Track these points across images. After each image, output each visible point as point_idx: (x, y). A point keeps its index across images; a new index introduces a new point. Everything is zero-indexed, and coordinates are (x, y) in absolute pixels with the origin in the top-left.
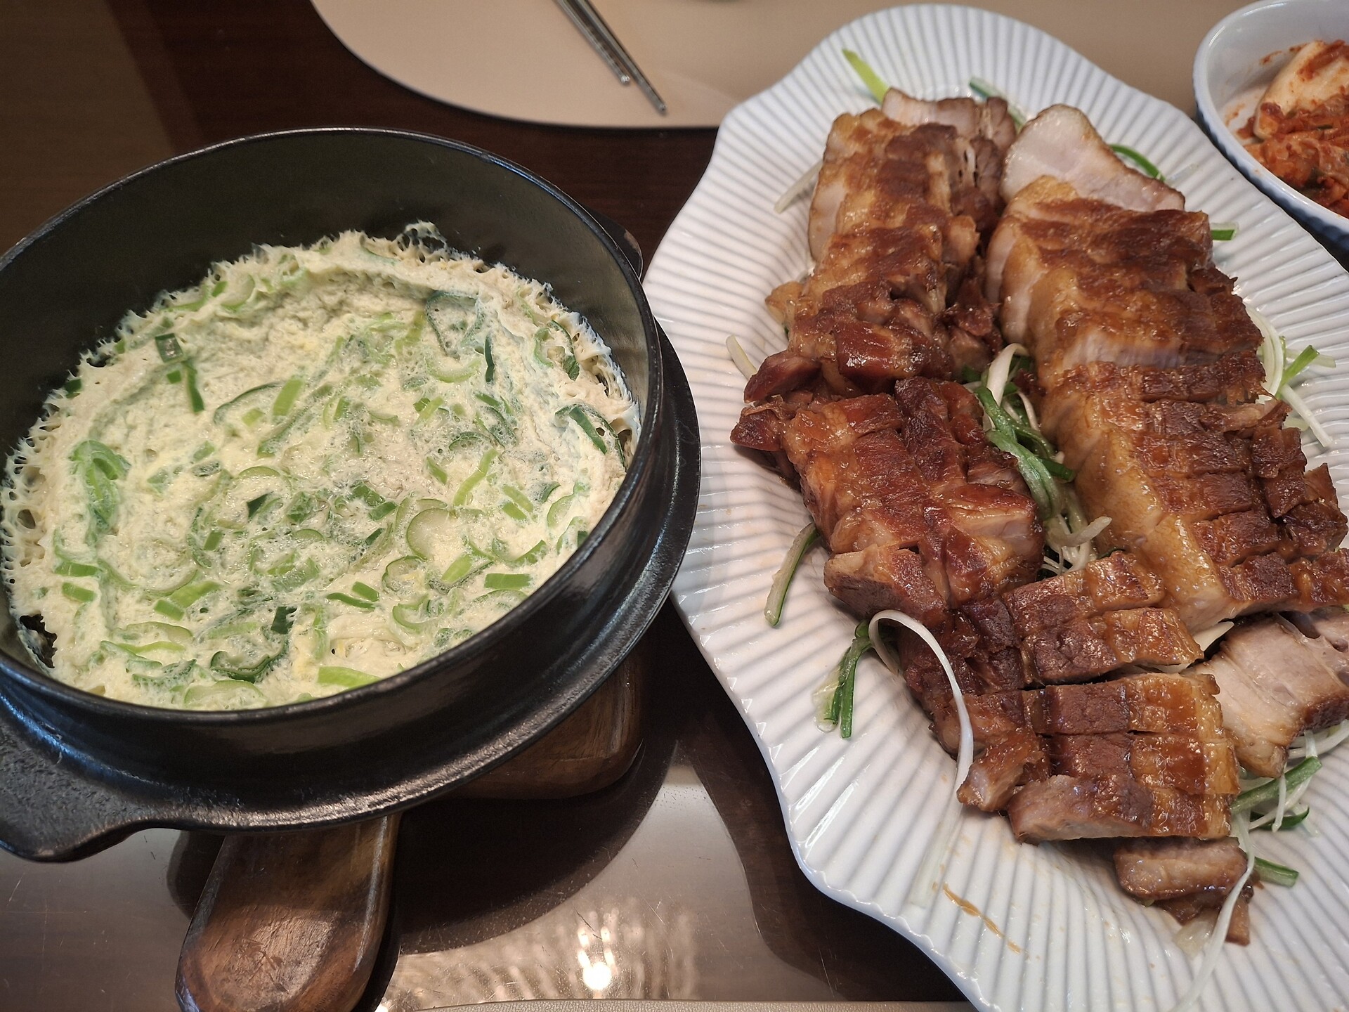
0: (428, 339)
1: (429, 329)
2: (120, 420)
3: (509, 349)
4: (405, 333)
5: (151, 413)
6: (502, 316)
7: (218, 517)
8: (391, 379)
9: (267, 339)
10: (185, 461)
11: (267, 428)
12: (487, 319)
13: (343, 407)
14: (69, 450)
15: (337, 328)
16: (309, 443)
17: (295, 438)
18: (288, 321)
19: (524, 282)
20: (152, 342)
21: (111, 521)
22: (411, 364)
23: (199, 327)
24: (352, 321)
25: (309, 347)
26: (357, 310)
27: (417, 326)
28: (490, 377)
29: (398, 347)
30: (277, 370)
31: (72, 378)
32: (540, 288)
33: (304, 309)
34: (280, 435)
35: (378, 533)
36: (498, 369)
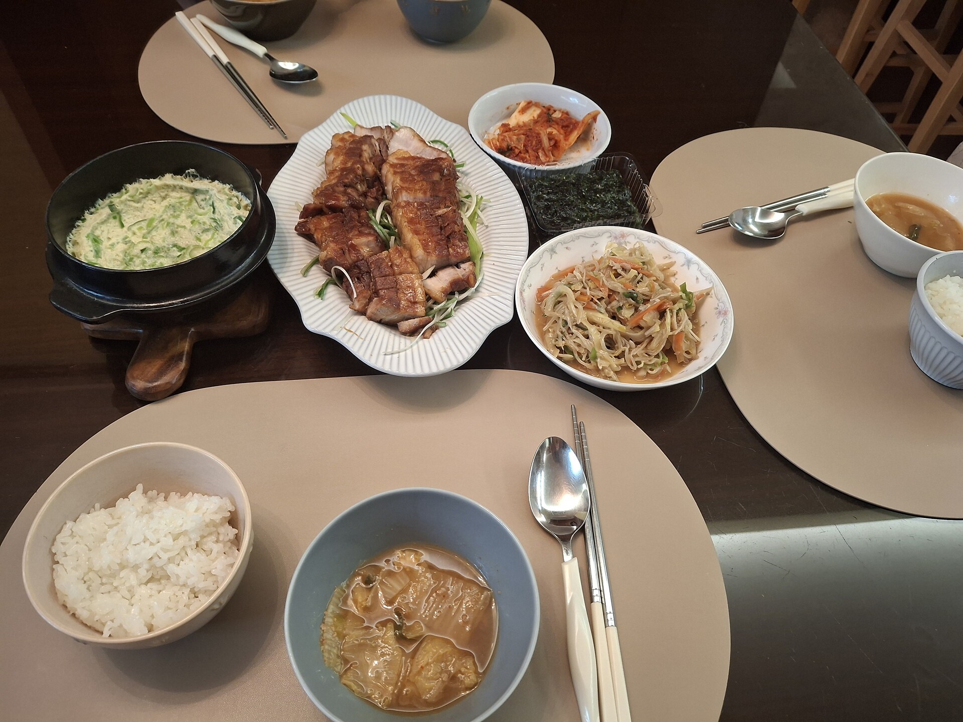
0: (194, 204)
1: (195, 201)
2: (99, 228)
3: (219, 204)
4: (187, 203)
5: (108, 228)
6: (217, 194)
7: (132, 254)
8: (183, 216)
9: (143, 207)
10: (120, 240)
11: (145, 231)
12: (213, 196)
13: (168, 224)
14: (86, 235)
15: (165, 203)
16: (158, 234)
17: (154, 233)
18: (150, 201)
19: (224, 185)
20: (107, 207)
21: (100, 254)
22: (190, 211)
23: (122, 202)
24: (170, 200)
25: (156, 208)
26: (171, 197)
27: (191, 201)
28: (214, 212)
29: (185, 206)
30: (147, 216)
31: (83, 218)
32: (229, 186)
33: (155, 197)
34: (149, 233)
35: (180, 255)
36: (216, 210)
